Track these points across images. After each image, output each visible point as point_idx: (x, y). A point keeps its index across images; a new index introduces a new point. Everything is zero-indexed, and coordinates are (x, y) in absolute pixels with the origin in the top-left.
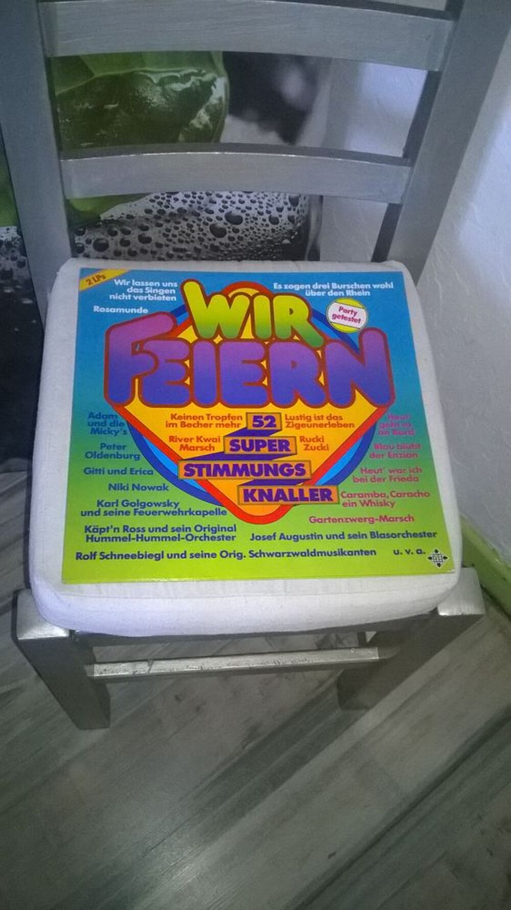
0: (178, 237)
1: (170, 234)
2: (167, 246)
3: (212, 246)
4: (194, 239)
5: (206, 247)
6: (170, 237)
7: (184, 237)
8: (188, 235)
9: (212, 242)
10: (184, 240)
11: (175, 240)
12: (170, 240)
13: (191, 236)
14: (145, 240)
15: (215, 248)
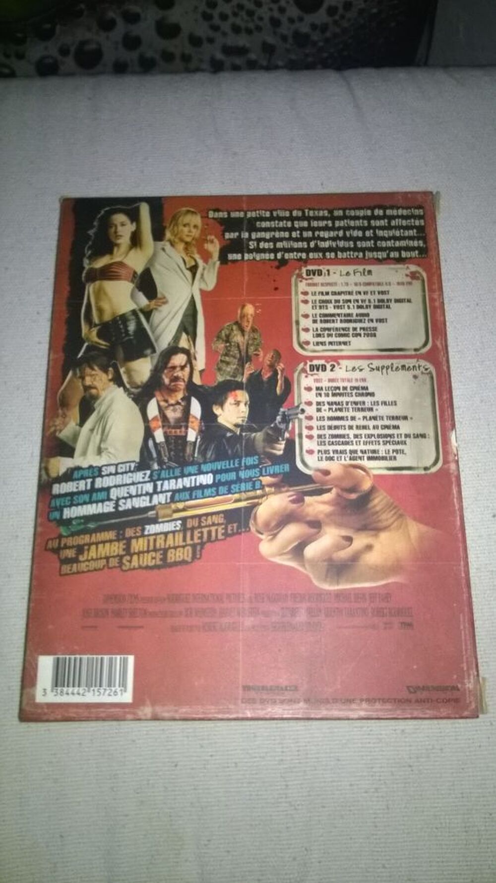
0: (232, 20)
1: (216, 13)
2: (211, 41)
3: (297, 35)
4: (260, 24)
5: (284, 38)
6: (216, 21)
7: (242, 19)
8: (251, 13)
9: (297, 25)
10: (243, 25)
11: (226, 26)
12: (215, 28)
13: (255, 18)
14: (168, 31)
15: (301, 40)
